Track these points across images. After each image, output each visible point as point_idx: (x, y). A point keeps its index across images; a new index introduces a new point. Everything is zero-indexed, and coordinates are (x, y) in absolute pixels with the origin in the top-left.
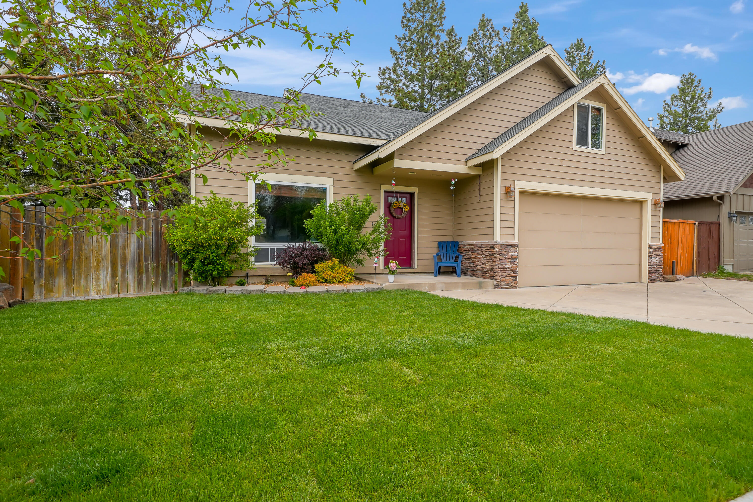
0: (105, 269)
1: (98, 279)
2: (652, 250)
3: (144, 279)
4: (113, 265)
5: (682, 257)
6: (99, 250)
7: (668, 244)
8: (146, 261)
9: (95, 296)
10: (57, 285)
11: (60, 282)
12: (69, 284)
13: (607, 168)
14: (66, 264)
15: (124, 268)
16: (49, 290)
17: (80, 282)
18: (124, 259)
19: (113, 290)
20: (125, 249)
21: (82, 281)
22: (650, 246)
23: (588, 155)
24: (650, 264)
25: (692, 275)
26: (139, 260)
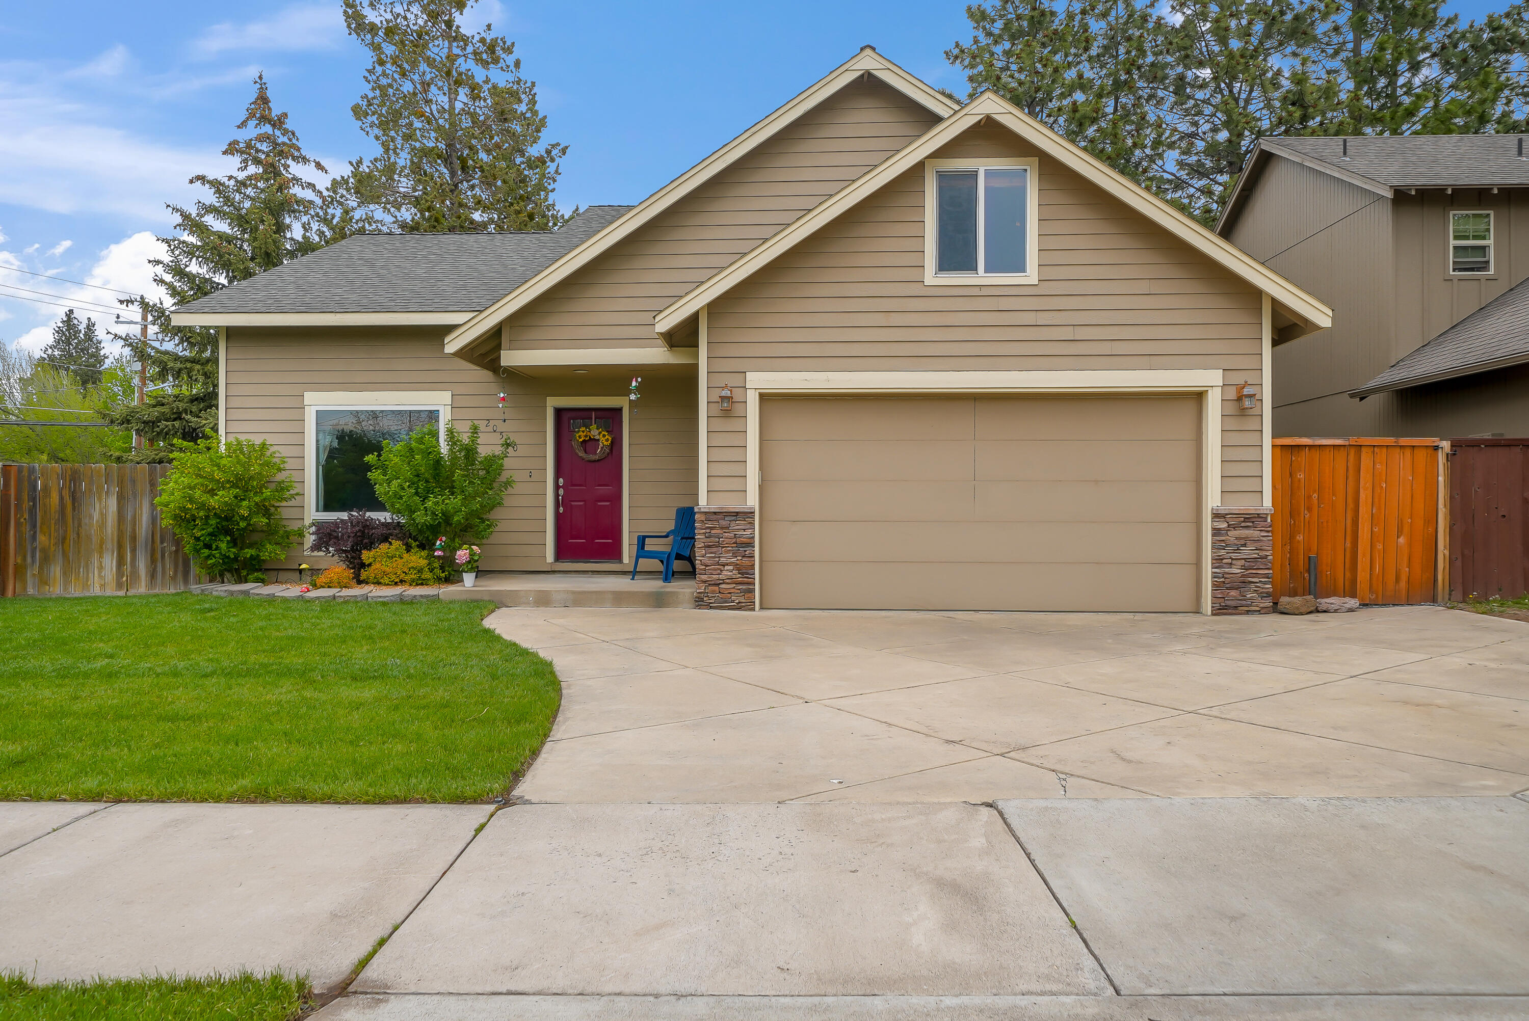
0: (110, 555)
1: (101, 568)
2: (1224, 525)
3: (159, 569)
4: (120, 547)
5: (1380, 546)
6: (103, 524)
7: (1310, 509)
8: (162, 542)
9: (97, 591)
10: (52, 574)
11: (56, 570)
12: (65, 573)
13: (1043, 318)
14: (63, 546)
15: (133, 551)
16: (43, 581)
17: (79, 572)
18: (134, 538)
19: (119, 586)
20: (135, 524)
21: (81, 570)
22: (1216, 516)
23: (981, 292)
24: (1218, 561)
25: (1434, 600)
26: (153, 541)
